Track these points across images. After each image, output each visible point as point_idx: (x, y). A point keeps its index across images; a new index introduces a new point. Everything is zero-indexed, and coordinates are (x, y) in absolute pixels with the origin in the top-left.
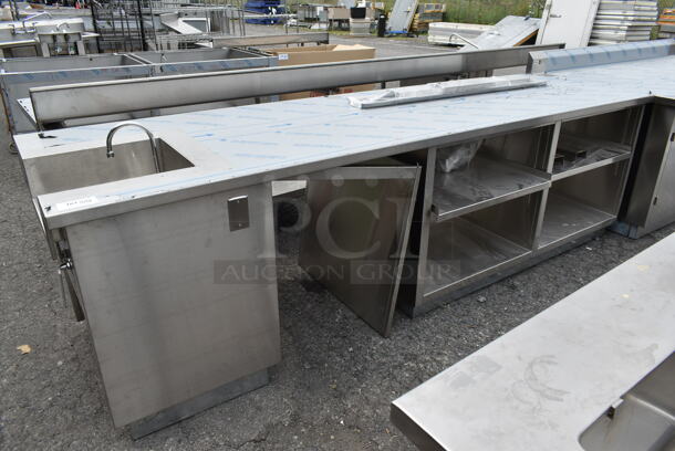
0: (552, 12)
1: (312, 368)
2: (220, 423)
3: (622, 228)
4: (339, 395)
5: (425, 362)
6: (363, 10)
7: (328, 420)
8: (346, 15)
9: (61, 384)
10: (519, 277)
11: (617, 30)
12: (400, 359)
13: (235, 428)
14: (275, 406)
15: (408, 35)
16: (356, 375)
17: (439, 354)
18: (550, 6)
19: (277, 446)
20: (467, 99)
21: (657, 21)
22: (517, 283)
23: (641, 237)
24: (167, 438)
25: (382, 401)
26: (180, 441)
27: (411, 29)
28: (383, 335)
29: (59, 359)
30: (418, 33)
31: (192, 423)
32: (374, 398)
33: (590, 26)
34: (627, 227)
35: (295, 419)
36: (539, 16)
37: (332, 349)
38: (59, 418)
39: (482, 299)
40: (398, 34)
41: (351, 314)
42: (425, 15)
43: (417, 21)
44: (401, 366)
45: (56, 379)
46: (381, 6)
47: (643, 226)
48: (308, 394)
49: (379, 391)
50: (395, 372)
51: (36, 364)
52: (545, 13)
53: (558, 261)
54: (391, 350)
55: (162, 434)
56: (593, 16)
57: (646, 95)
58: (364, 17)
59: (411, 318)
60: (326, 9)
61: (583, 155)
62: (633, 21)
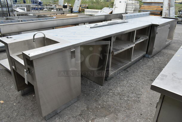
0: (116, 6)
1: (87, 96)
2: (69, 112)
3: (147, 56)
4: (96, 101)
5: (114, 90)
6: (66, 6)
7: (96, 107)
8: (62, 7)
9: (17, 109)
10: (128, 69)
11: (131, 11)
12: (108, 90)
13: (73, 113)
14: (81, 106)
15: (79, 13)
16: (99, 96)
17: (117, 88)
18: (115, 5)
19: (86, 115)
20: (113, 25)
21: (140, 8)
22: (128, 70)
23: (151, 57)
24: (55, 118)
25: (108, 101)
26: (59, 118)
27: (79, 11)
28: (102, 85)
29: (14, 103)
30: (81, 12)
31: (61, 113)
32: (105, 100)
33: (125, 10)
34: (148, 55)
35: (88, 108)
36: (113, 7)
37: (90, 90)
38: (21, 118)
39: (122, 74)
40: (76, 12)
41: (91, 81)
42: (82, 7)
43: (80, 9)
44: (109, 92)
45: (16, 108)
46: (70, 5)
47: (152, 54)
48: (88, 102)
49: (106, 98)
50: (108, 93)
51: (7, 106)
52: (114, 7)
53: (135, 64)
54: (105, 89)
55: (54, 118)
56: (125, 7)
57: (151, 24)
58: (67, 8)
59: (107, 81)
60: (55, 6)
61: (139, 38)
62: (135, 8)
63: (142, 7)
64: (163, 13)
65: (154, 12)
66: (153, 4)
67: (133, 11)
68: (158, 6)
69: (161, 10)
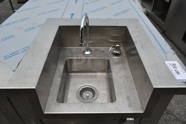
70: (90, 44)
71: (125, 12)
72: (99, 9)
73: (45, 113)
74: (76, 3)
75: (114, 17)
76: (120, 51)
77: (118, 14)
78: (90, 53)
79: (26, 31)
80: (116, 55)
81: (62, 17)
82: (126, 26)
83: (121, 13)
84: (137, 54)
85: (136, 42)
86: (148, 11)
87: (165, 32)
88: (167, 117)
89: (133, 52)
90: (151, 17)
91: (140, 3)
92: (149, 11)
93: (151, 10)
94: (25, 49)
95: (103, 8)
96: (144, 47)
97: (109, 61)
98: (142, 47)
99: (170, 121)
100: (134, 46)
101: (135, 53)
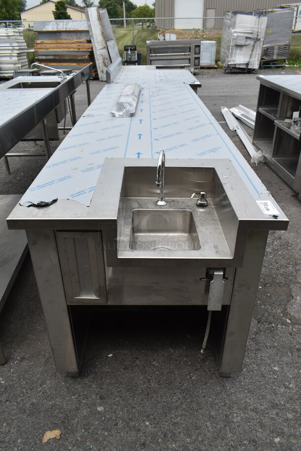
62: (19, 50)
63: (39, 46)
64: (95, 56)
65: (74, 56)
66: (64, 36)
67: (16, 59)
68: (79, 40)
69: (90, 50)
70: (165, 194)
71: (214, 150)
72: (175, 148)
73: (119, 257)
74: (140, 138)
75: (198, 157)
76: (206, 201)
77: (203, 154)
78: (165, 204)
79: (83, 171)
80: (201, 206)
81: (125, 156)
82: (214, 168)
83: (207, 152)
84: (229, 205)
85: (225, 184)
86: (265, 155)
87: (298, 194)
88: (292, 329)
89: (224, 203)
90: (272, 167)
91: (250, 141)
92: (269, 156)
93: (272, 155)
94: (92, 189)
95: (182, 146)
96: (234, 188)
97: (191, 214)
98: (232, 189)
99: (297, 335)
100: (225, 194)
101: (227, 204)
